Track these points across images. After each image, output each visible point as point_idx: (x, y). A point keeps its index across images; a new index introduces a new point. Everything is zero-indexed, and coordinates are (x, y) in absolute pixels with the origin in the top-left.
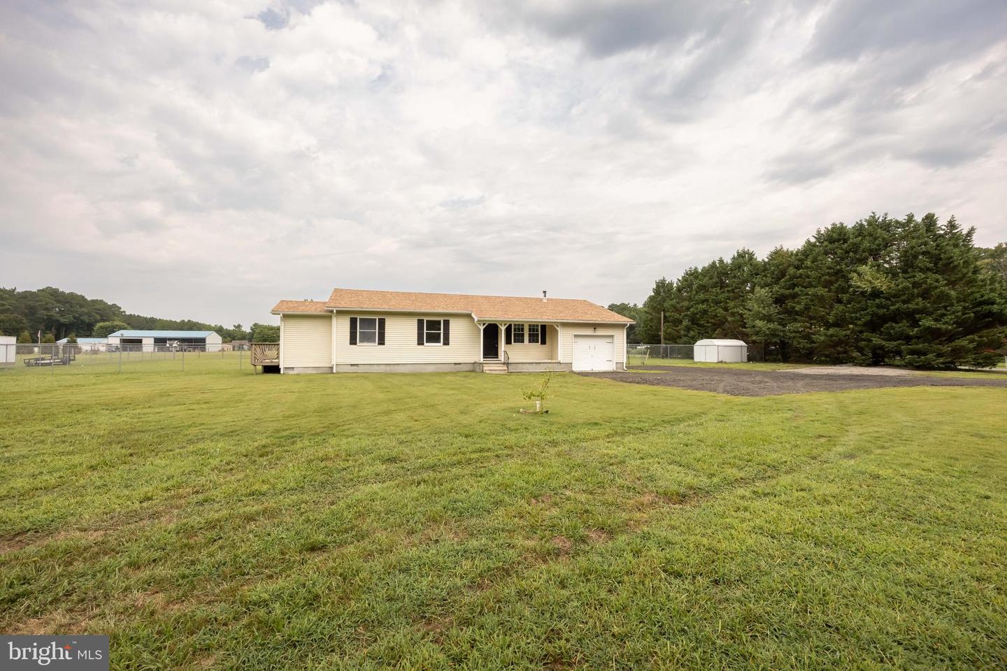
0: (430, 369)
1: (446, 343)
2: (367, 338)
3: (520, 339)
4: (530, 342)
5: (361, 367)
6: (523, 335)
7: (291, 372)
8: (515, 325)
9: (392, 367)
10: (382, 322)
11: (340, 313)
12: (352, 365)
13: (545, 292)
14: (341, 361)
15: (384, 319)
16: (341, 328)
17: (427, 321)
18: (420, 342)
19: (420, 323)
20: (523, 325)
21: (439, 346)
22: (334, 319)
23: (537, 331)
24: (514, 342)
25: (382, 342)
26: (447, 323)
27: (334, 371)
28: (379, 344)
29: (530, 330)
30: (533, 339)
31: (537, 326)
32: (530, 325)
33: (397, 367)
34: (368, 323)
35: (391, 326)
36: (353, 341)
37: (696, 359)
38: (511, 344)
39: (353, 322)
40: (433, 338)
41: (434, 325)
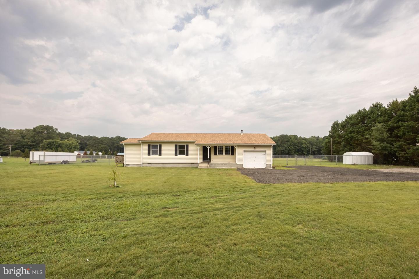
0: (181, 166)
1: (187, 155)
2: (154, 153)
3: (221, 153)
4: (226, 154)
5: (152, 165)
6: (222, 151)
7: (128, 166)
8: (219, 146)
9: (164, 165)
10: (160, 146)
11: (143, 143)
12: (149, 164)
13: (242, 131)
14: (144, 162)
15: (161, 145)
16: (144, 149)
17: (179, 145)
18: (176, 154)
19: (176, 146)
20: (222, 146)
21: (184, 156)
22: (142, 145)
23: (230, 148)
24: (218, 154)
25: (160, 154)
26: (187, 146)
27: (142, 166)
28: (159, 155)
29: (226, 149)
30: (227, 153)
31: (230, 146)
32: (226, 147)
33: (166, 165)
34: (155, 147)
35: (164, 148)
36: (149, 154)
37: (344, 163)
38: (217, 155)
39: (149, 146)
40: (181, 153)
41: (181, 147)
